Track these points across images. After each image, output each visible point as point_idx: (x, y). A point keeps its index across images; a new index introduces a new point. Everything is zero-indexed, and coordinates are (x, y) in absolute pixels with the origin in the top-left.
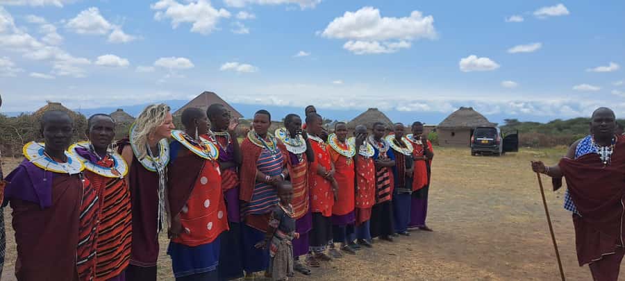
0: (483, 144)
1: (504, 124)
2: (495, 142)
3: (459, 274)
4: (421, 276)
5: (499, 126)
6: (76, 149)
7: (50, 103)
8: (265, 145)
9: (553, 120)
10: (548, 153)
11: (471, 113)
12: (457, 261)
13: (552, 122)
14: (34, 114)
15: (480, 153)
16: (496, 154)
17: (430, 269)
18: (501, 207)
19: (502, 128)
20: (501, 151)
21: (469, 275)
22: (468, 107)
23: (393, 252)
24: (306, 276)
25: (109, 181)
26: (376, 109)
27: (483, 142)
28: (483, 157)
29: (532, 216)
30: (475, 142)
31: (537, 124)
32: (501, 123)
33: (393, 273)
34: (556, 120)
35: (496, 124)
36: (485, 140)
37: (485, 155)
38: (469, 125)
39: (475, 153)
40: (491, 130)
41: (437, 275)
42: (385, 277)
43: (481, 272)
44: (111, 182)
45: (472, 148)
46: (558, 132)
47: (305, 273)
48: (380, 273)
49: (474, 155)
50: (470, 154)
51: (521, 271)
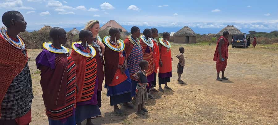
0: (238, 43)
1: (249, 33)
2: (244, 42)
3: (221, 100)
4: (203, 101)
5: (246, 34)
6: (74, 44)
7: (46, 26)
8: (136, 44)
9: (273, 31)
10: (269, 47)
11: (233, 28)
12: (220, 94)
13: (272, 32)
14: (39, 31)
15: (236, 47)
16: (244, 47)
17: (208, 98)
18: (244, 71)
19: (247, 36)
20: (246, 46)
21: (225, 101)
22: (231, 25)
23: (191, 90)
24: (152, 100)
25: (88, 59)
26: (188, 27)
27: (238, 42)
28: (237, 49)
29: (257, 75)
30: (234, 42)
31: (265, 33)
32: (248, 33)
33: (191, 99)
34: (274, 31)
35: (245, 34)
36: (238, 41)
37: (238, 48)
38: (231, 34)
39: (234, 46)
40: (241, 36)
41: (211, 100)
42: (187, 100)
43: (231, 99)
44: (89, 59)
45: (232, 44)
46: (275, 37)
47: (152, 99)
48: (185, 99)
49: (233, 48)
50: (231, 47)
51: (250, 99)
